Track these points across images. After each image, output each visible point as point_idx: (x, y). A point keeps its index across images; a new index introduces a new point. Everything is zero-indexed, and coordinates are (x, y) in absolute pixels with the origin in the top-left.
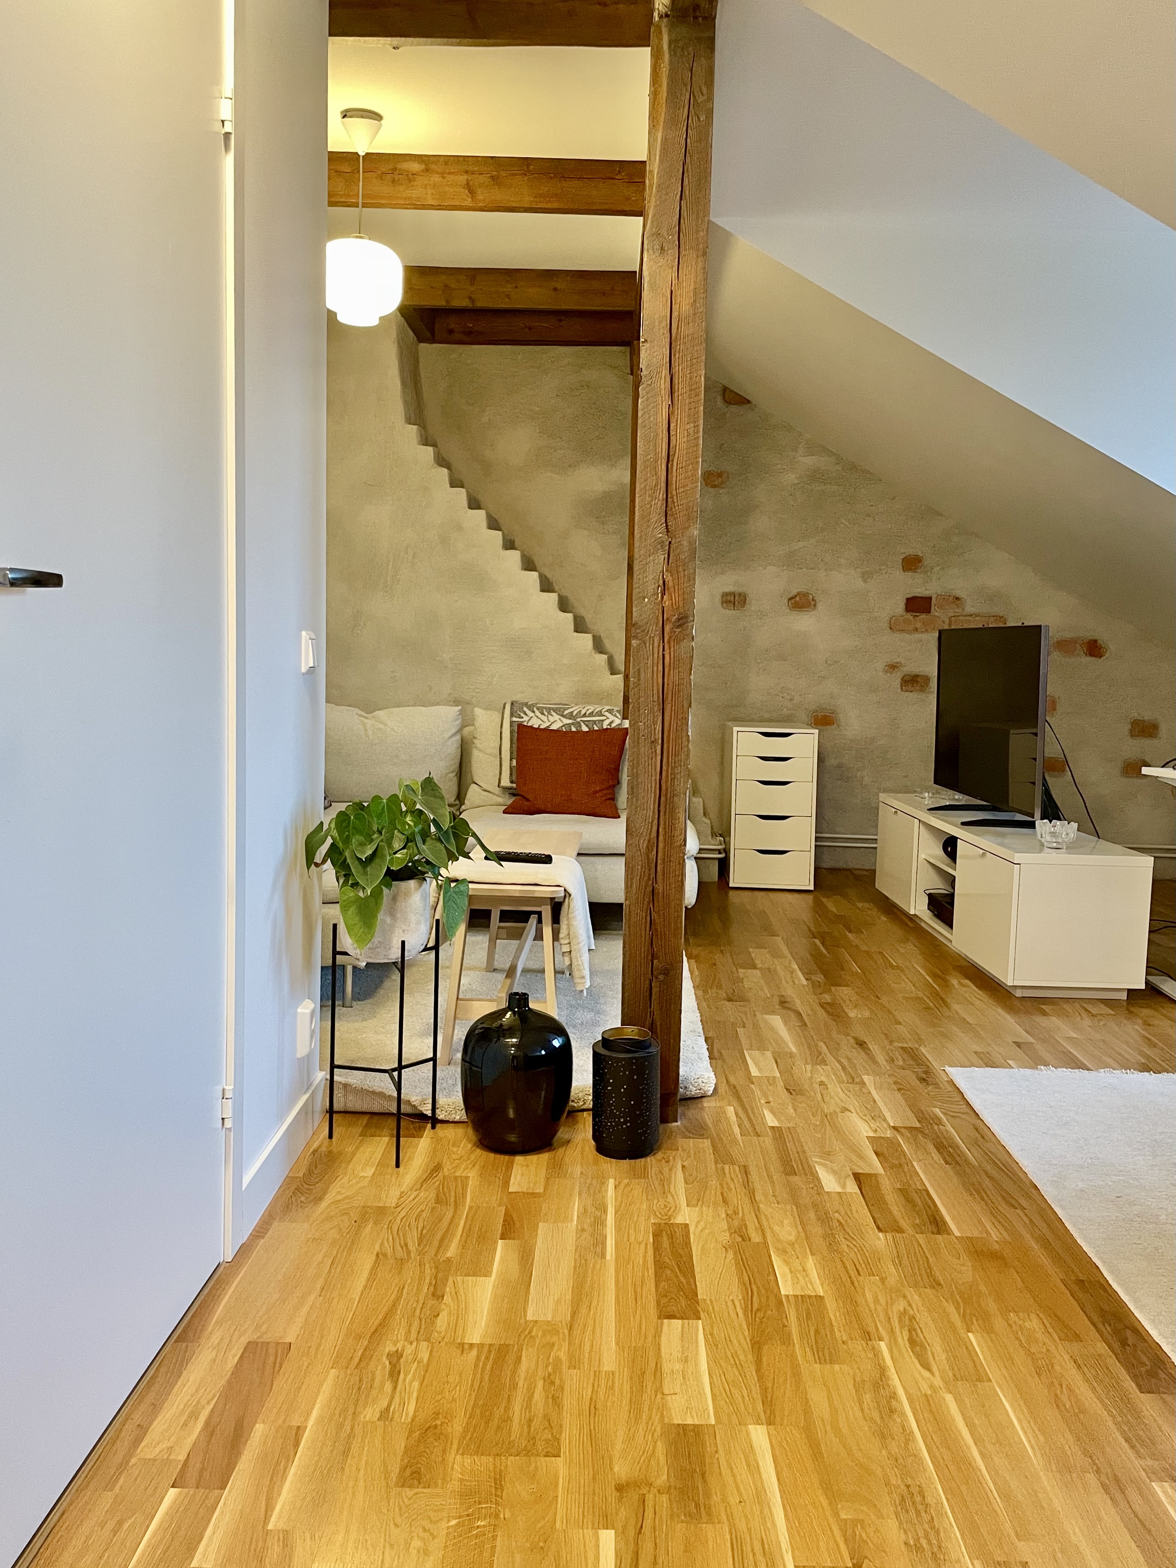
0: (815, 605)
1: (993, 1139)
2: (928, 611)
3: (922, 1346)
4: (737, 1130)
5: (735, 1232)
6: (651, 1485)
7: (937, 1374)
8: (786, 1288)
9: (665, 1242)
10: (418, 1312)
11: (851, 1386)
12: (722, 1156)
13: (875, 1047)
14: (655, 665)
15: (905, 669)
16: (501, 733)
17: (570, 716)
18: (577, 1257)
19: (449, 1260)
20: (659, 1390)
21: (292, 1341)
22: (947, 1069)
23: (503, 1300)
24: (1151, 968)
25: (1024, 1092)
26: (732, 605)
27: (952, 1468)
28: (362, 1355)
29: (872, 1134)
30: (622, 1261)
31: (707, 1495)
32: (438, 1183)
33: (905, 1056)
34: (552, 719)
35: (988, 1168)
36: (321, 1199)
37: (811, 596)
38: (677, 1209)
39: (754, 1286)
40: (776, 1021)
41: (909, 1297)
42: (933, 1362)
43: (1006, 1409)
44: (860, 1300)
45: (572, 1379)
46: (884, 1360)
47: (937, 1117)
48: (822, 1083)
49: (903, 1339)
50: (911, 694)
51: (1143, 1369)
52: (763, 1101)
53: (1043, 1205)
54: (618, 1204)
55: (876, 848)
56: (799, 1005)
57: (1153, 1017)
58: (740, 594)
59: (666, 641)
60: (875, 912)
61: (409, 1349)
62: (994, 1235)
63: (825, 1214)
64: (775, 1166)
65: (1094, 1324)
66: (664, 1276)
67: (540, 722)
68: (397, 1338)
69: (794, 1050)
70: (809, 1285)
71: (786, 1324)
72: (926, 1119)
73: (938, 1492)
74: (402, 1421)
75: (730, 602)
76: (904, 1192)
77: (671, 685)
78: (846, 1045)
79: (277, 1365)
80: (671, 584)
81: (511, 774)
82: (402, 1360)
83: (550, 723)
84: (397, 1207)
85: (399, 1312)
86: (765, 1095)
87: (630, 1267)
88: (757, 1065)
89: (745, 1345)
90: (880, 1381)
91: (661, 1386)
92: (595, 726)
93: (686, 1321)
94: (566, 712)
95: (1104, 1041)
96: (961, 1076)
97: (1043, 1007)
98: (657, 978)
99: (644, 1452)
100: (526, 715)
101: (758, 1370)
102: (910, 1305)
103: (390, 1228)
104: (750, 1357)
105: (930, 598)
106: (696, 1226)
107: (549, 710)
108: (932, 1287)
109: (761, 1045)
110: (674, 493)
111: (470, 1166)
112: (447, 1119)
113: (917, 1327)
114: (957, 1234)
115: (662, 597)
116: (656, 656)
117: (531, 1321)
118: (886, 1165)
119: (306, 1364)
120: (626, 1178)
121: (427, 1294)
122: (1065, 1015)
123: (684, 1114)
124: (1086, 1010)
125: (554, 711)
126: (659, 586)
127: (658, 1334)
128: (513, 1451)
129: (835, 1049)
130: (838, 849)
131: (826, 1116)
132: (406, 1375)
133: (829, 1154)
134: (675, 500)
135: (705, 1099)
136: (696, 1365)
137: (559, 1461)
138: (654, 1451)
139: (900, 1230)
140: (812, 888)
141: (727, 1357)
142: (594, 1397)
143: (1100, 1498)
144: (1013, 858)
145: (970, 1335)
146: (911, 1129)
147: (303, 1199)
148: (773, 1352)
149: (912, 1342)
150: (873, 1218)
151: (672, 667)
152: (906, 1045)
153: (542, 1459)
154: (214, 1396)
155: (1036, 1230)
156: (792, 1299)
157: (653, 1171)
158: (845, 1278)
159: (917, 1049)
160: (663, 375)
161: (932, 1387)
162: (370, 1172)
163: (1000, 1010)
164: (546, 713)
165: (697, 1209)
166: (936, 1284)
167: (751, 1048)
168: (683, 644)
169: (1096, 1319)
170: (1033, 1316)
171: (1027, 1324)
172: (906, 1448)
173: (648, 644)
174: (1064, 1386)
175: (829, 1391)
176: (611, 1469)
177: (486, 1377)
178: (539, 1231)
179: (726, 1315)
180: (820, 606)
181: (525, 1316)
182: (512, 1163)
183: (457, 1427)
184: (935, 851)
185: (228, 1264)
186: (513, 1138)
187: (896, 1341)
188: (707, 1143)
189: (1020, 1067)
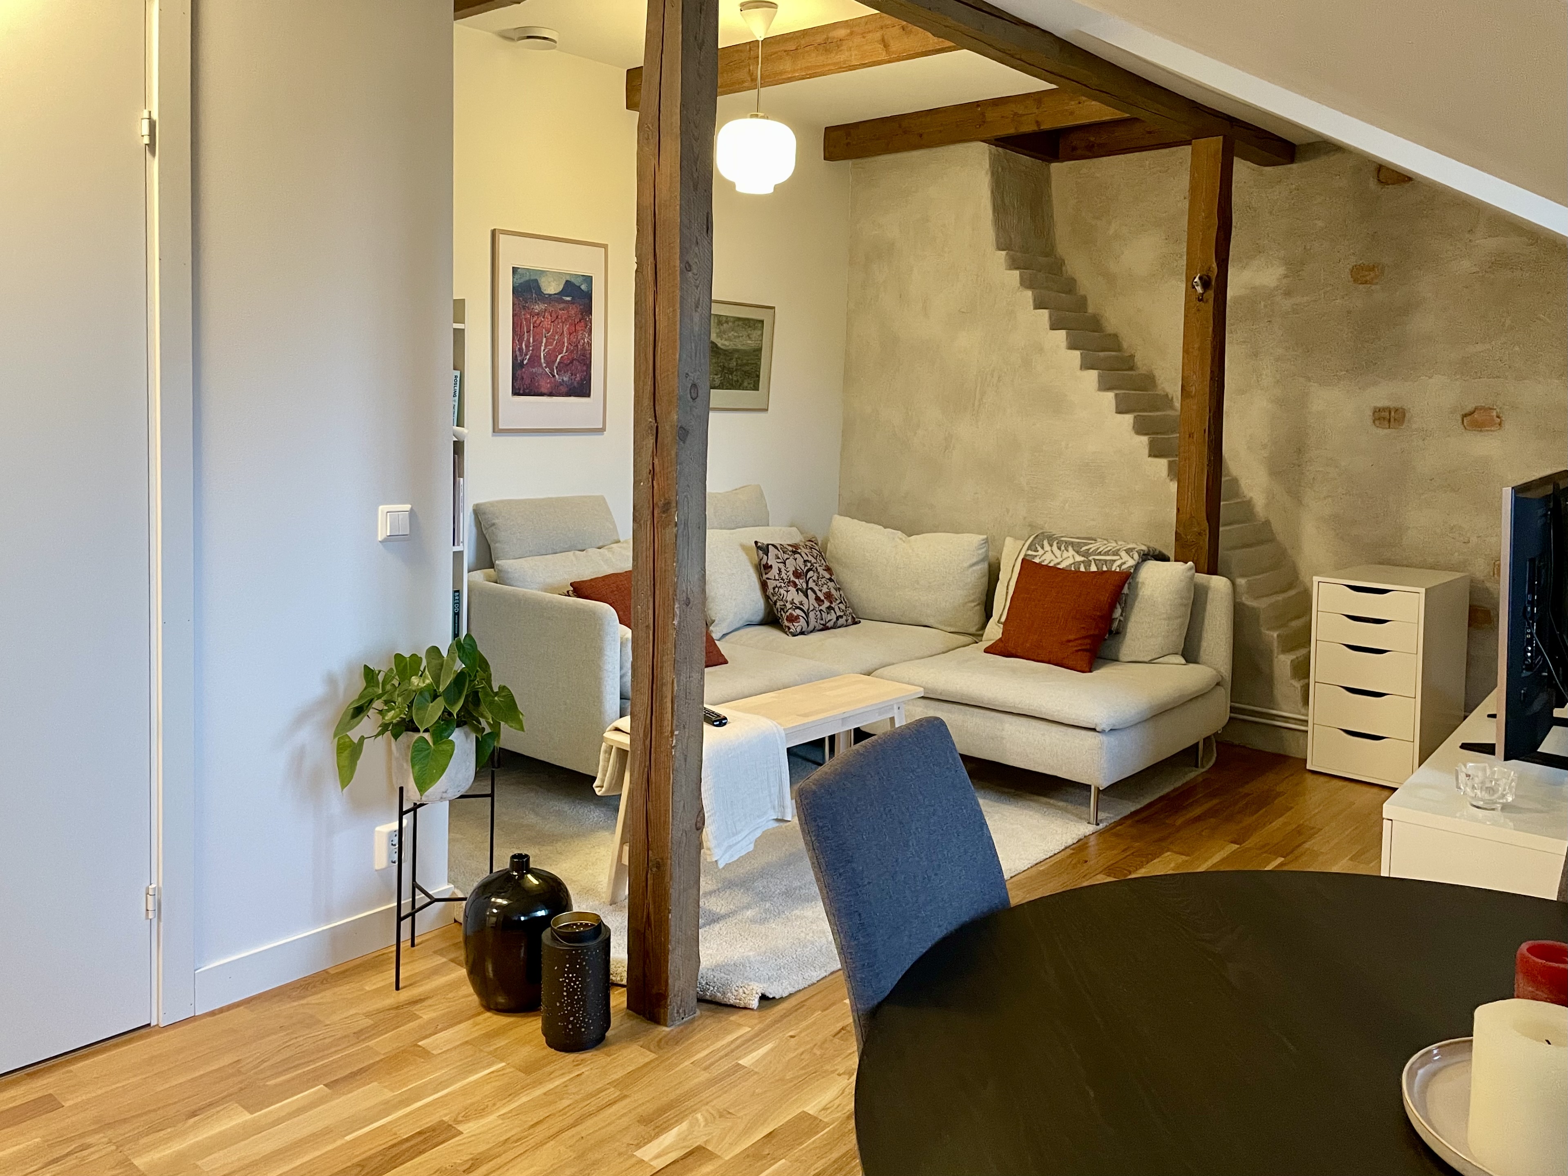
0: (1500, 424)
14: (646, 550)
17: (1086, 554)
21: (66, 1105)
26: (1386, 422)
34: (1065, 554)
37: (1494, 412)
38: (487, 1115)
54: (458, 1090)
58: (1396, 410)
59: (655, 526)
67: (1052, 558)
75: (1384, 418)
80: (658, 469)
83: (1061, 560)
92: (1104, 566)
94: (1084, 548)
98: (651, 869)
100: (1043, 549)
106: (463, 1139)
107: (1068, 545)
115: (652, 482)
120: (517, 1067)
125: (1072, 546)
134: (661, 385)
151: (659, 553)
164: (1063, 548)
168: (668, 529)
178: (361, 1089)
180: (1507, 426)
188: (650, 1058)
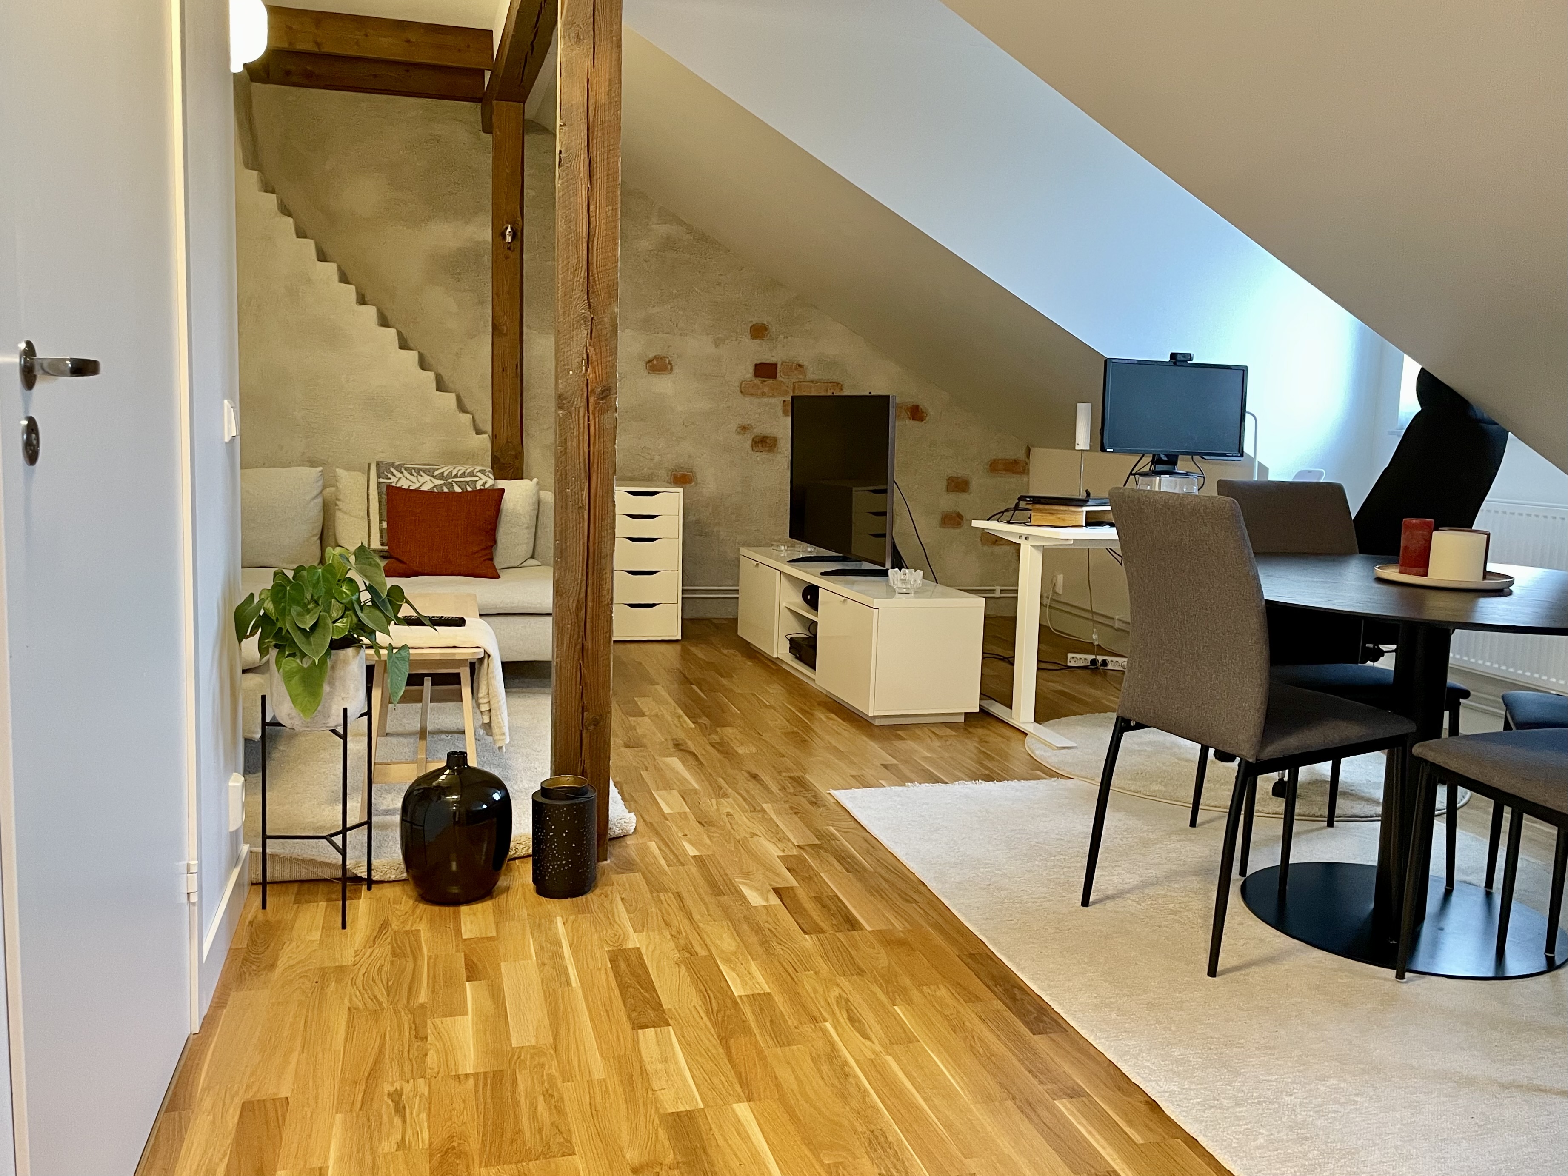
0: (672, 369)
1: (882, 848)
2: (774, 376)
3: (859, 1022)
4: (663, 862)
5: (683, 949)
6: (661, 1164)
7: (876, 1041)
8: (738, 990)
9: (623, 965)
10: (406, 1054)
11: (810, 1061)
12: (656, 886)
13: (767, 778)
14: (581, 434)
15: (755, 430)
16: (368, 495)
17: (441, 477)
18: (545, 988)
19: (422, 1006)
20: (649, 1088)
21: (289, 1095)
22: (833, 792)
23: (485, 1034)
24: (983, 695)
25: (898, 806)
27: (903, 1111)
28: (363, 1098)
29: (782, 854)
30: (587, 986)
31: (711, 1163)
32: (390, 938)
33: (795, 784)
34: (422, 480)
35: (883, 872)
36: (273, 966)
37: (667, 360)
38: (626, 936)
39: (709, 992)
40: (675, 762)
41: (841, 984)
42: (871, 1034)
43: (935, 1061)
44: (800, 990)
45: (568, 1091)
46: (831, 1036)
47: (832, 834)
48: (728, 814)
49: (843, 1018)
50: (761, 453)
51: (1032, 1017)
52: (680, 835)
53: (931, 897)
54: (571, 938)
55: (738, 598)
56: (692, 747)
57: (987, 735)
59: (591, 412)
60: (739, 658)
61: (408, 1087)
62: (899, 926)
63: (757, 925)
64: (704, 888)
65: (988, 987)
66: (629, 994)
67: (410, 483)
68: (393, 1079)
69: (697, 787)
70: (757, 986)
71: (744, 1019)
72: (823, 836)
73: (896, 1132)
74: (420, 1147)
76: (818, 899)
77: (596, 453)
78: (742, 779)
79: (280, 1118)
80: (594, 358)
81: (381, 537)
82: (404, 1097)
83: (420, 484)
84: (354, 965)
85: (387, 1057)
86: (681, 828)
87: (596, 990)
88: (667, 804)
89: (714, 1042)
90: (832, 1054)
91: (649, 1084)
92: (468, 487)
93: (658, 1029)
94: (436, 473)
95: (952, 758)
96: (844, 796)
97: (899, 732)
98: (587, 728)
99: (648, 1140)
100: (394, 475)
101: (730, 1059)
102: (843, 990)
103: (354, 984)
104: (721, 1050)
105: (776, 365)
106: (647, 948)
107: (418, 471)
108: (858, 974)
109: (667, 786)
110: (595, 271)
111: (418, 920)
112: (382, 879)
113: (852, 1007)
114: (869, 928)
115: (586, 370)
116: (581, 426)
117: (517, 1048)
118: (798, 878)
119: (309, 1114)
120: (571, 914)
121: (410, 1038)
122: (915, 738)
123: (611, 854)
124: (935, 734)
125: (424, 472)
126: (583, 359)
127: (636, 1042)
128: (532, 1156)
129: (732, 784)
130: (698, 601)
131: (739, 842)
132: (412, 1109)
133: (748, 874)
134: (596, 279)
135: (628, 837)
136: (676, 1063)
137: (576, 1158)
138: (657, 1137)
139: (823, 931)
140: (680, 638)
141: (700, 1052)
142: (593, 1103)
143: (1017, 1117)
144: (873, 603)
145: (895, 1007)
146: (813, 846)
147: (254, 967)
148: (739, 1044)
149: (851, 1019)
150: (798, 923)
151: (597, 437)
152: (792, 775)
153: (560, 1158)
154: (225, 1154)
155: (930, 918)
156: (745, 999)
157: (595, 906)
158: (785, 976)
159: (802, 776)
160: (582, 158)
161: (874, 1052)
162: (316, 935)
163: (865, 738)
164: (415, 474)
165: (644, 933)
166: (861, 972)
167: (658, 789)
168: (606, 416)
169: (991, 983)
170: (941, 986)
171: (938, 993)
172: (864, 1101)
173: (573, 415)
174: (976, 1038)
175: (793, 1068)
176: (624, 1157)
177: (489, 1101)
178: (502, 970)
179: (691, 1019)
180: (676, 370)
181: (511, 1045)
182: (459, 912)
183: (474, 1144)
184: (795, 600)
185: (196, 1036)
186: (455, 890)
187: (838, 1021)
188: (638, 875)
189: (890, 785)
